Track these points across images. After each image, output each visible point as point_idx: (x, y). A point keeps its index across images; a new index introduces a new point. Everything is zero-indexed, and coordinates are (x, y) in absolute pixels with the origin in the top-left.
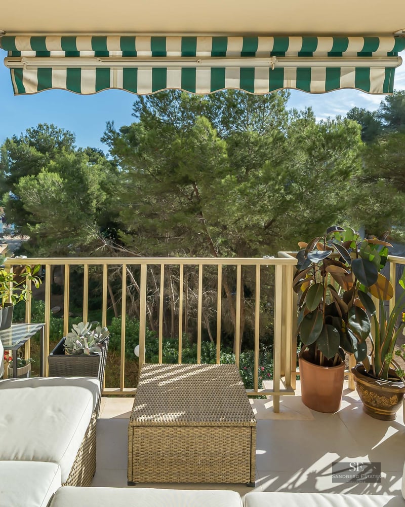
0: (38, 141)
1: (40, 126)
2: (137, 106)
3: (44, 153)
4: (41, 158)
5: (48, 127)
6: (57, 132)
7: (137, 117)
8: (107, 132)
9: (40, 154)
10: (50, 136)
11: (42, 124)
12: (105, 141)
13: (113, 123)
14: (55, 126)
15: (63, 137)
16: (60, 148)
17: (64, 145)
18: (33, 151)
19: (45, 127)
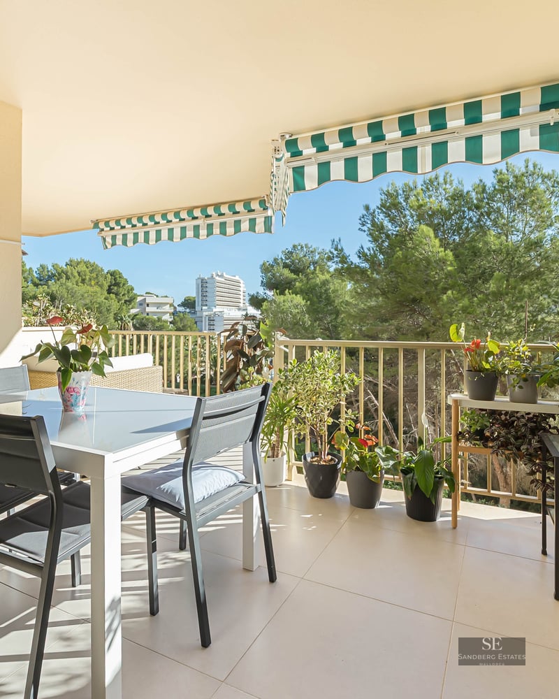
0: (293, 262)
1: (294, 247)
2: (363, 219)
3: (298, 275)
4: (295, 280)
5: (302, 247)
6: (312, 252)
7: (365, 231)
8: (333, 250)
9: (293, 276)
10: (305, 256)
11: (297, 244)
12: (332, 259)
13: (340, 240)
14: (309, 246)
15: (317, 257)
16: (315, 269)
17: (320, 265)
18: (286, 272)
19: (299, 248)
